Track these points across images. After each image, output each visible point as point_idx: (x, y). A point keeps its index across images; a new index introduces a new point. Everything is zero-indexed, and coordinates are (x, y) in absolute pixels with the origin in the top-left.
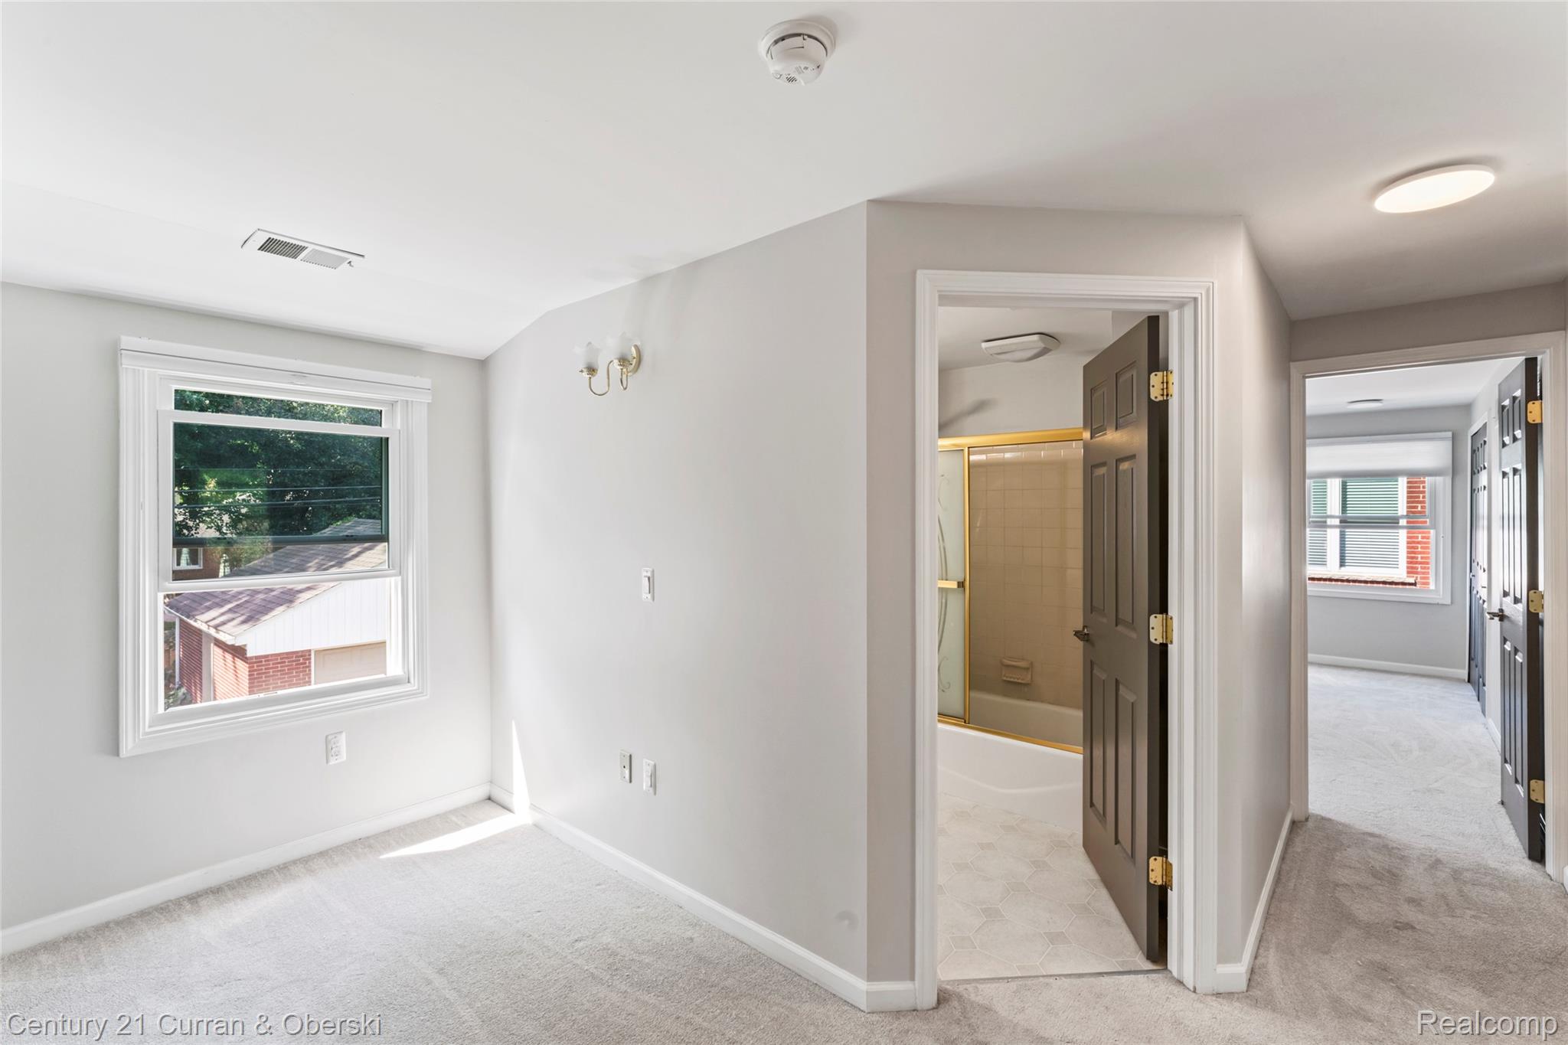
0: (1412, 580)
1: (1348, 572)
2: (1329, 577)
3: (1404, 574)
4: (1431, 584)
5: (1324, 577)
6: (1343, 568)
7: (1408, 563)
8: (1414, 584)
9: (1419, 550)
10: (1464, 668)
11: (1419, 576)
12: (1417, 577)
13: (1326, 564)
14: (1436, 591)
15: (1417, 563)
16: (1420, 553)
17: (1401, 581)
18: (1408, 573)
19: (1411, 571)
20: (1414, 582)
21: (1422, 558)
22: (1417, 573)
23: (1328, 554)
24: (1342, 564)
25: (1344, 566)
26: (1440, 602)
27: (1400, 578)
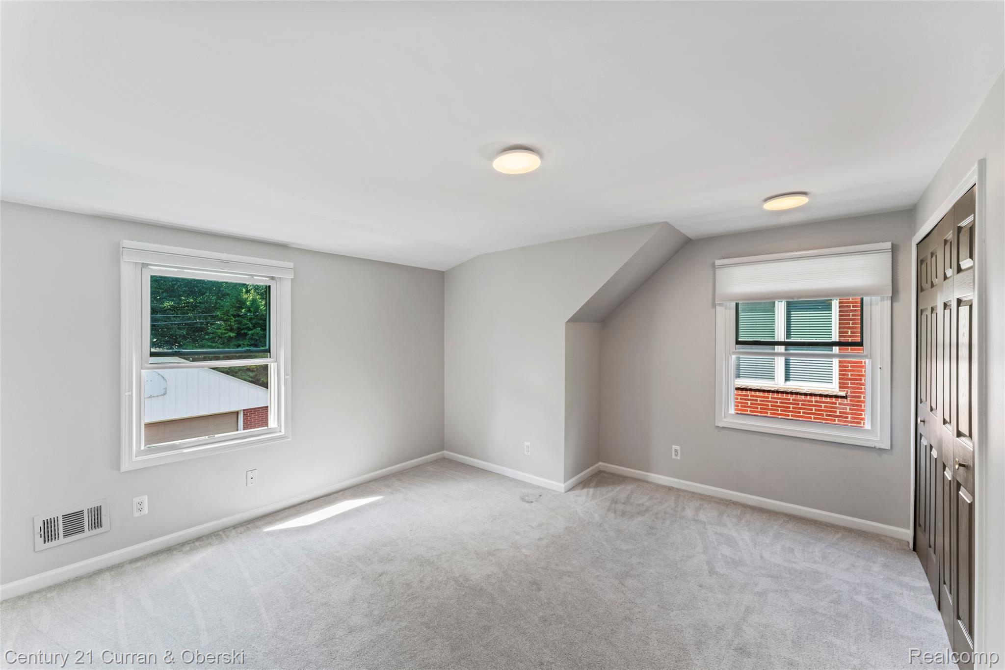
0: (843, 394)
1: (793, 386)
2: (776, 389)
3: (837, 389)
4: (866, 421)
5: (773, 389)
6: (788, 383)
7: (840, 379)
8: (845, 397)
9: (850, 368)
10: (908, 528)
11: (849, 390)
12: (847, 391)
13: (774, 379)
14: (872, 431)
15: (847, 379)
16: (850, 371)
17: (834, 394)
18: (840, 387)
19: (842, 386)
20: (845, 395)
21: (852, 375)
22: (848, 388)
23: (776, 370)
24: (787, 379)
25: (789, 380)
26: (878, 445)
27: (833, 392)
